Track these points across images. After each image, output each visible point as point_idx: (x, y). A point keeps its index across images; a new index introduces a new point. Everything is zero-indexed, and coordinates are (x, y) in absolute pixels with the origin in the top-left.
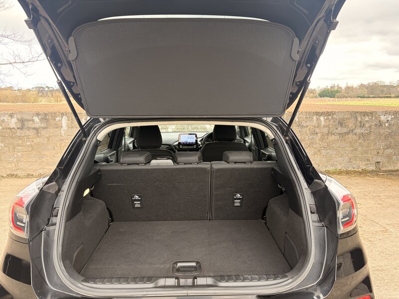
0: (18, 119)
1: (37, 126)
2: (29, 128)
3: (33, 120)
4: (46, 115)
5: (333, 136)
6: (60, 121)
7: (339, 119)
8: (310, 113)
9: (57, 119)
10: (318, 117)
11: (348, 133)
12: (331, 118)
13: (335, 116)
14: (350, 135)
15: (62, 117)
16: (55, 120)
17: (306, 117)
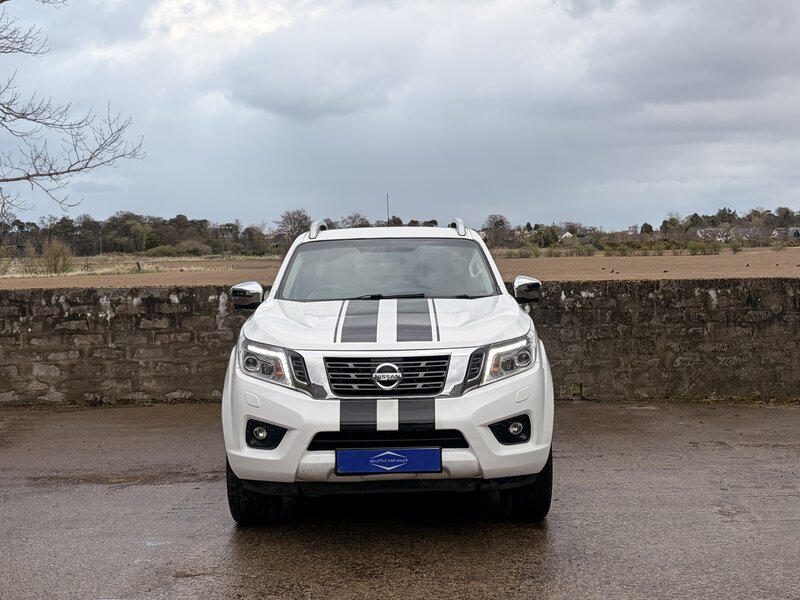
0: (143, 299)
1: (175, 310)
2: (161, 315)
3: (169, 301)
4: (191, 290)
5: (739, 328)
6: (217, 302)
7: (749, 292)
8: (686, 282)
9: (211, 298)
10: (703, 290)
11: (770, 322)
12: (732, 292)
13: (740, 288)
14: (775, 328)
15: (219, 295)
16: (207, 299)
17: (678, 291)
